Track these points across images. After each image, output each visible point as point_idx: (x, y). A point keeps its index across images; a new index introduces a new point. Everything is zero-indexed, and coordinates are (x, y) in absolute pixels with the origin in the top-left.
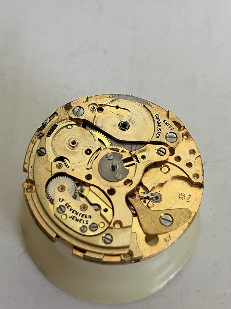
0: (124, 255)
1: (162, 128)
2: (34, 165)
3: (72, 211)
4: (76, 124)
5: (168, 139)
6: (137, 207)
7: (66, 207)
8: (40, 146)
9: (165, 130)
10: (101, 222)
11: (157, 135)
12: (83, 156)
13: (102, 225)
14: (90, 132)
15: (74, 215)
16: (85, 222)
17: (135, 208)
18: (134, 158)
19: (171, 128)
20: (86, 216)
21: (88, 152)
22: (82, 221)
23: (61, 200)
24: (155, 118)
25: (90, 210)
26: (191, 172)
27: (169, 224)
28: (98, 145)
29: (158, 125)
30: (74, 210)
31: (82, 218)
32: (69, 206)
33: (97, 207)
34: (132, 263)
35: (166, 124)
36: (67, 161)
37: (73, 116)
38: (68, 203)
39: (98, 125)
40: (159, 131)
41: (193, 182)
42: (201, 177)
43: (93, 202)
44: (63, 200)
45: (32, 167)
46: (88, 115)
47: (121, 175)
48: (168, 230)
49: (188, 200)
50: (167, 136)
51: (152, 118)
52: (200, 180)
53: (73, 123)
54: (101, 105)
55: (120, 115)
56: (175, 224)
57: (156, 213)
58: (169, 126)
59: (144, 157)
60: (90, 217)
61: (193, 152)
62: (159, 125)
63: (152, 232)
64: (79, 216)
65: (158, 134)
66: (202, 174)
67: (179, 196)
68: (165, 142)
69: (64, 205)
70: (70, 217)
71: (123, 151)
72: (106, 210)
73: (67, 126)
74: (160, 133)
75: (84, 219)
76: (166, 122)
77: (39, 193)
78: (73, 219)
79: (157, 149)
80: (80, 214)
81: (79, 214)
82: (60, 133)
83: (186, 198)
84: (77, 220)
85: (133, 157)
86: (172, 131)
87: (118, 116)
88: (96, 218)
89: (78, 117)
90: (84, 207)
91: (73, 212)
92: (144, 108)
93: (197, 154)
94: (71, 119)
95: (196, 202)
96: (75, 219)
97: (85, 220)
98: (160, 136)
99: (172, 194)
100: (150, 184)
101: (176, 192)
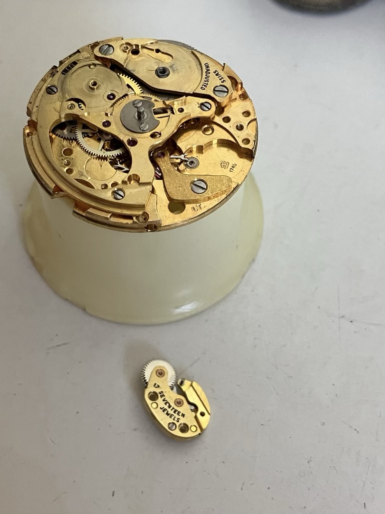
0: (137, 217)
1: (210, 79)
2: (40, 105)
3: (165, 402)
4: (100, 63)
5: (216, 93)
6: (164, 168)
7: (159, 395)
8: (52, 84)
9: (214, 81)
10: (194, 426)
11: (203, 86)
12: (104, 101)
13: (193, 429)
14: (118, 75)
15: (166, 407)
16: (176, 419)
17: (162, 168)
18: (169, 111)
19: (222, 80)
20: (179, 412)
21: (111, 97)
22: (173, 417)
23: (156, 386)
24: (204, 67)
25: (185, 408)
26: (240, 136)
27: (201, 191)
28: (126, 90)
29: (206, 75)
30: (168, 402)
31: (173, 414)
32: (163, 396)
33: (193, 408)
34: (147, 231)
35: (217, 75)
36: (82, 105)
37: (99, 55)
38: (162, 392)
39: (130, 68)
40: (206, 83)
41: (241, 147)
42: (252, 143)
43: (191, 400)
44: (159, 386)
45: (37, 107)
46: (118, 55)
47: (148, 125)
48: (198, 197)
49: (231, 170)
50: (216, 89)
51: (200, 68)
52: (250, 146)
53: (97, 62)
54: (137, 46)
55: (159, 60)
56: (208, 191)
57: (186, 177)
58: (220, 78)
59: (181, 110)
60: (183, 415)
61: (247, 114)
62: (208, 75)
63: (178, 197)
64: (172, 410)
65: (205, 86)
66: (254, 139)
67: (221, 164)
68: (213, 95)
69: (158, 393)
70: (161, 408)
71: (156, 100)
72: (202, 414)
73: (89, 66)
74: (207, 84)
75: (176, 415)
76: (217, 73)
77: (40, 138)
78: (164, 411)
79: (200, 103)
80: (173, 408)
81: (171, 408)
82: (79, 71)
83: (230, 167)
84: (168, 414)
85: (168, 108)
86: (223, 84)
87: (157, 61)
88: (189, 420)
89: (105, 56)
90: (179, 403)
91: (166, 404)
92: (192, 56)
93: (251, 117)
94: (97, 58)
95: (242, 173)
96: (166, 412)
97: (177, 417)
98: (206, 88)
99: (212, 161)
100: (186, 144)
101: (218, 160)
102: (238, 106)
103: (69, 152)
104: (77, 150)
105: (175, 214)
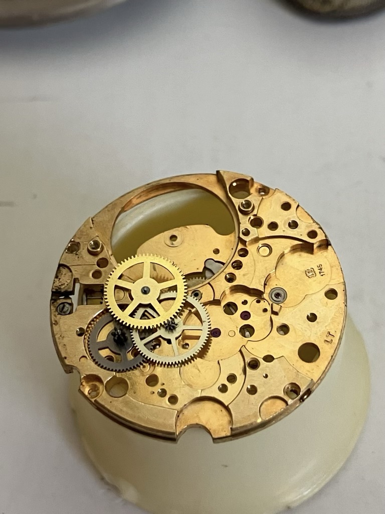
26: (302, 234)
34: (305, 399)
41: (313, 244)
42: (319, 231)
49: (322, 274)
52: (321, 237)
61: (286, 206)
66: (318, 226)
67: (306, 274)
83: (317, 271)
93: (294, 206)
95: (334, 269)
99: (295, 279)
100: (257, 281)
101: (299, 272)
102: (271, 204)
103: (152, 380)
104: (159, 371)
105: (315, 361)
